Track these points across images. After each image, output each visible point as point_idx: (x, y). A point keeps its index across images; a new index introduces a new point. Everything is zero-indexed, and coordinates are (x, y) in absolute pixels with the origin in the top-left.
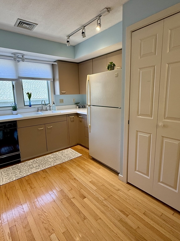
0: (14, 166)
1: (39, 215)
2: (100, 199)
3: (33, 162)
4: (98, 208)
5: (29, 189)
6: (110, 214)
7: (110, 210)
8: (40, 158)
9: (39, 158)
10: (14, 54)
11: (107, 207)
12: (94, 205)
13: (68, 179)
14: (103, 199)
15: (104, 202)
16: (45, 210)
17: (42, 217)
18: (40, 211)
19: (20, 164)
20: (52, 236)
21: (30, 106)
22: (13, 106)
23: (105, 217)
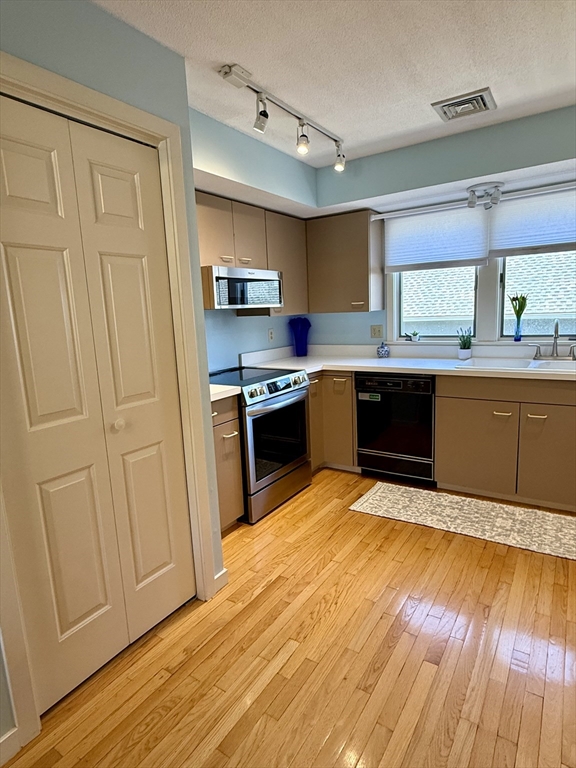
0: (412, 489)
1: (324, 598)
2: (466, 708)
3: (457, 503)
4: (424, 714)
5: (372, 547)
6: (426, 758)
7: (444, 753)
8: (485, 502)
9: (481, 502)
10: (472, 190)
11: (449, 743)
12: (428, 698)
13: (470, 592)
14: (475, 718)
15: (463, 726)
16: (339, 601)
17: (323, 605)
18: (333, 595)
19: (426, 491)
20: (292, 642)
21: (518, 339)
22: (463, 336)
23: (405, 745)
